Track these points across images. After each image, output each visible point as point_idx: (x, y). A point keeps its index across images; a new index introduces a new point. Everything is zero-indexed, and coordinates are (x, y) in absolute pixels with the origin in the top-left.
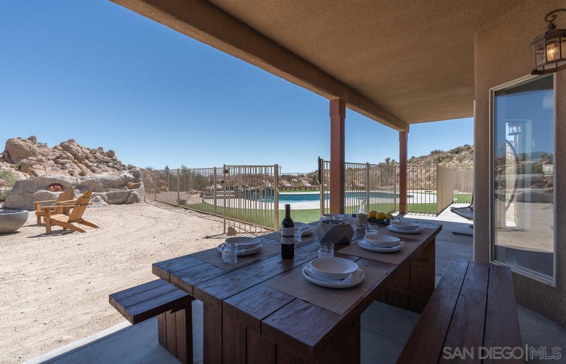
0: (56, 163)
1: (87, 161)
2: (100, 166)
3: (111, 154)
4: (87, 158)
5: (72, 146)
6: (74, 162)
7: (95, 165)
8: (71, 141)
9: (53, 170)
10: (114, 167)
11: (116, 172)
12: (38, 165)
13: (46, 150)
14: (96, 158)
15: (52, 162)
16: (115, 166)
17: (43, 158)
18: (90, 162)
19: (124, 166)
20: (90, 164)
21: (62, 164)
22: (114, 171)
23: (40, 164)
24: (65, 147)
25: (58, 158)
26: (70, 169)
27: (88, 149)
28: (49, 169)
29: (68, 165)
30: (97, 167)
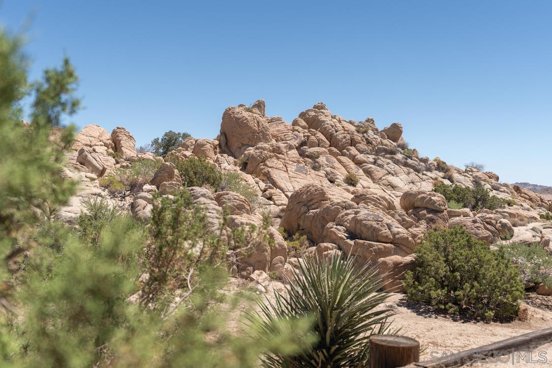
0: (302, 154)
1: (353, 150)
2: (379, 162)
3: (394, 132)
4: (353, 143)
5: (322, 118)
6: (331, 152)
7: (371, 158)
8: (320, 107)
9: (299, 170)
10: (406, 165)
11: (413, 176)
12: (274, 159)
13: (281, 127)
14: (369, 142)
15: (294, 153)
16: (409, 161)
17: (281, 145)
18: (361, 152)
19: (425, 161)
20: (361, 157)
21: (313, 157)
22: (409, 173)
23: (278, 158)
24: (312, 121)
25: (303, 144)
26: (328, 169)
27: (351, 122)
28: (292, 168)
29: (322, 160)
30: (375, 163)
